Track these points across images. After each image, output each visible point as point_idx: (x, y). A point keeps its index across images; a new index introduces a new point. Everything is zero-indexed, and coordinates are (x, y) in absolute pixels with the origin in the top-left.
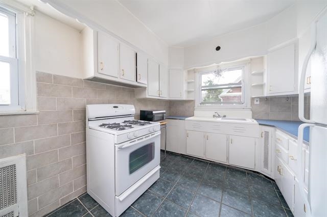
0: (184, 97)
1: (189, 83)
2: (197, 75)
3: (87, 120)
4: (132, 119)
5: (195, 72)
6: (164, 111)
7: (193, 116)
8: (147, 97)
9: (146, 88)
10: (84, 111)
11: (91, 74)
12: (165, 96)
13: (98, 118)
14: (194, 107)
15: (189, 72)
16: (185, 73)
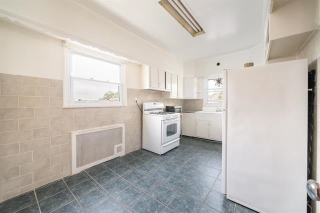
0: (195, 97)
1: (198, 86)
2: (205, 81)
3: (143, 110)
4: (162, 111)
5: (203, 79)
6: (181, 107)
7: (202, 110)
8: (171, 97)
9: (169, 92)
10: (142, 106)
11: (147, 87)
12: (181, 97)
13: (148, 110)
14: (202, 104)
15: (198, 78)
16: (196, 80)
